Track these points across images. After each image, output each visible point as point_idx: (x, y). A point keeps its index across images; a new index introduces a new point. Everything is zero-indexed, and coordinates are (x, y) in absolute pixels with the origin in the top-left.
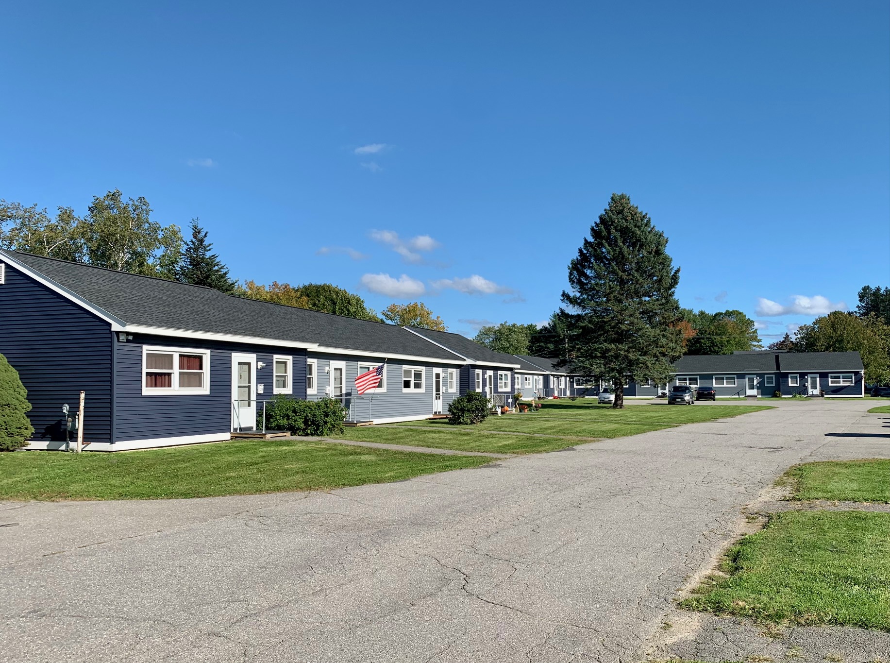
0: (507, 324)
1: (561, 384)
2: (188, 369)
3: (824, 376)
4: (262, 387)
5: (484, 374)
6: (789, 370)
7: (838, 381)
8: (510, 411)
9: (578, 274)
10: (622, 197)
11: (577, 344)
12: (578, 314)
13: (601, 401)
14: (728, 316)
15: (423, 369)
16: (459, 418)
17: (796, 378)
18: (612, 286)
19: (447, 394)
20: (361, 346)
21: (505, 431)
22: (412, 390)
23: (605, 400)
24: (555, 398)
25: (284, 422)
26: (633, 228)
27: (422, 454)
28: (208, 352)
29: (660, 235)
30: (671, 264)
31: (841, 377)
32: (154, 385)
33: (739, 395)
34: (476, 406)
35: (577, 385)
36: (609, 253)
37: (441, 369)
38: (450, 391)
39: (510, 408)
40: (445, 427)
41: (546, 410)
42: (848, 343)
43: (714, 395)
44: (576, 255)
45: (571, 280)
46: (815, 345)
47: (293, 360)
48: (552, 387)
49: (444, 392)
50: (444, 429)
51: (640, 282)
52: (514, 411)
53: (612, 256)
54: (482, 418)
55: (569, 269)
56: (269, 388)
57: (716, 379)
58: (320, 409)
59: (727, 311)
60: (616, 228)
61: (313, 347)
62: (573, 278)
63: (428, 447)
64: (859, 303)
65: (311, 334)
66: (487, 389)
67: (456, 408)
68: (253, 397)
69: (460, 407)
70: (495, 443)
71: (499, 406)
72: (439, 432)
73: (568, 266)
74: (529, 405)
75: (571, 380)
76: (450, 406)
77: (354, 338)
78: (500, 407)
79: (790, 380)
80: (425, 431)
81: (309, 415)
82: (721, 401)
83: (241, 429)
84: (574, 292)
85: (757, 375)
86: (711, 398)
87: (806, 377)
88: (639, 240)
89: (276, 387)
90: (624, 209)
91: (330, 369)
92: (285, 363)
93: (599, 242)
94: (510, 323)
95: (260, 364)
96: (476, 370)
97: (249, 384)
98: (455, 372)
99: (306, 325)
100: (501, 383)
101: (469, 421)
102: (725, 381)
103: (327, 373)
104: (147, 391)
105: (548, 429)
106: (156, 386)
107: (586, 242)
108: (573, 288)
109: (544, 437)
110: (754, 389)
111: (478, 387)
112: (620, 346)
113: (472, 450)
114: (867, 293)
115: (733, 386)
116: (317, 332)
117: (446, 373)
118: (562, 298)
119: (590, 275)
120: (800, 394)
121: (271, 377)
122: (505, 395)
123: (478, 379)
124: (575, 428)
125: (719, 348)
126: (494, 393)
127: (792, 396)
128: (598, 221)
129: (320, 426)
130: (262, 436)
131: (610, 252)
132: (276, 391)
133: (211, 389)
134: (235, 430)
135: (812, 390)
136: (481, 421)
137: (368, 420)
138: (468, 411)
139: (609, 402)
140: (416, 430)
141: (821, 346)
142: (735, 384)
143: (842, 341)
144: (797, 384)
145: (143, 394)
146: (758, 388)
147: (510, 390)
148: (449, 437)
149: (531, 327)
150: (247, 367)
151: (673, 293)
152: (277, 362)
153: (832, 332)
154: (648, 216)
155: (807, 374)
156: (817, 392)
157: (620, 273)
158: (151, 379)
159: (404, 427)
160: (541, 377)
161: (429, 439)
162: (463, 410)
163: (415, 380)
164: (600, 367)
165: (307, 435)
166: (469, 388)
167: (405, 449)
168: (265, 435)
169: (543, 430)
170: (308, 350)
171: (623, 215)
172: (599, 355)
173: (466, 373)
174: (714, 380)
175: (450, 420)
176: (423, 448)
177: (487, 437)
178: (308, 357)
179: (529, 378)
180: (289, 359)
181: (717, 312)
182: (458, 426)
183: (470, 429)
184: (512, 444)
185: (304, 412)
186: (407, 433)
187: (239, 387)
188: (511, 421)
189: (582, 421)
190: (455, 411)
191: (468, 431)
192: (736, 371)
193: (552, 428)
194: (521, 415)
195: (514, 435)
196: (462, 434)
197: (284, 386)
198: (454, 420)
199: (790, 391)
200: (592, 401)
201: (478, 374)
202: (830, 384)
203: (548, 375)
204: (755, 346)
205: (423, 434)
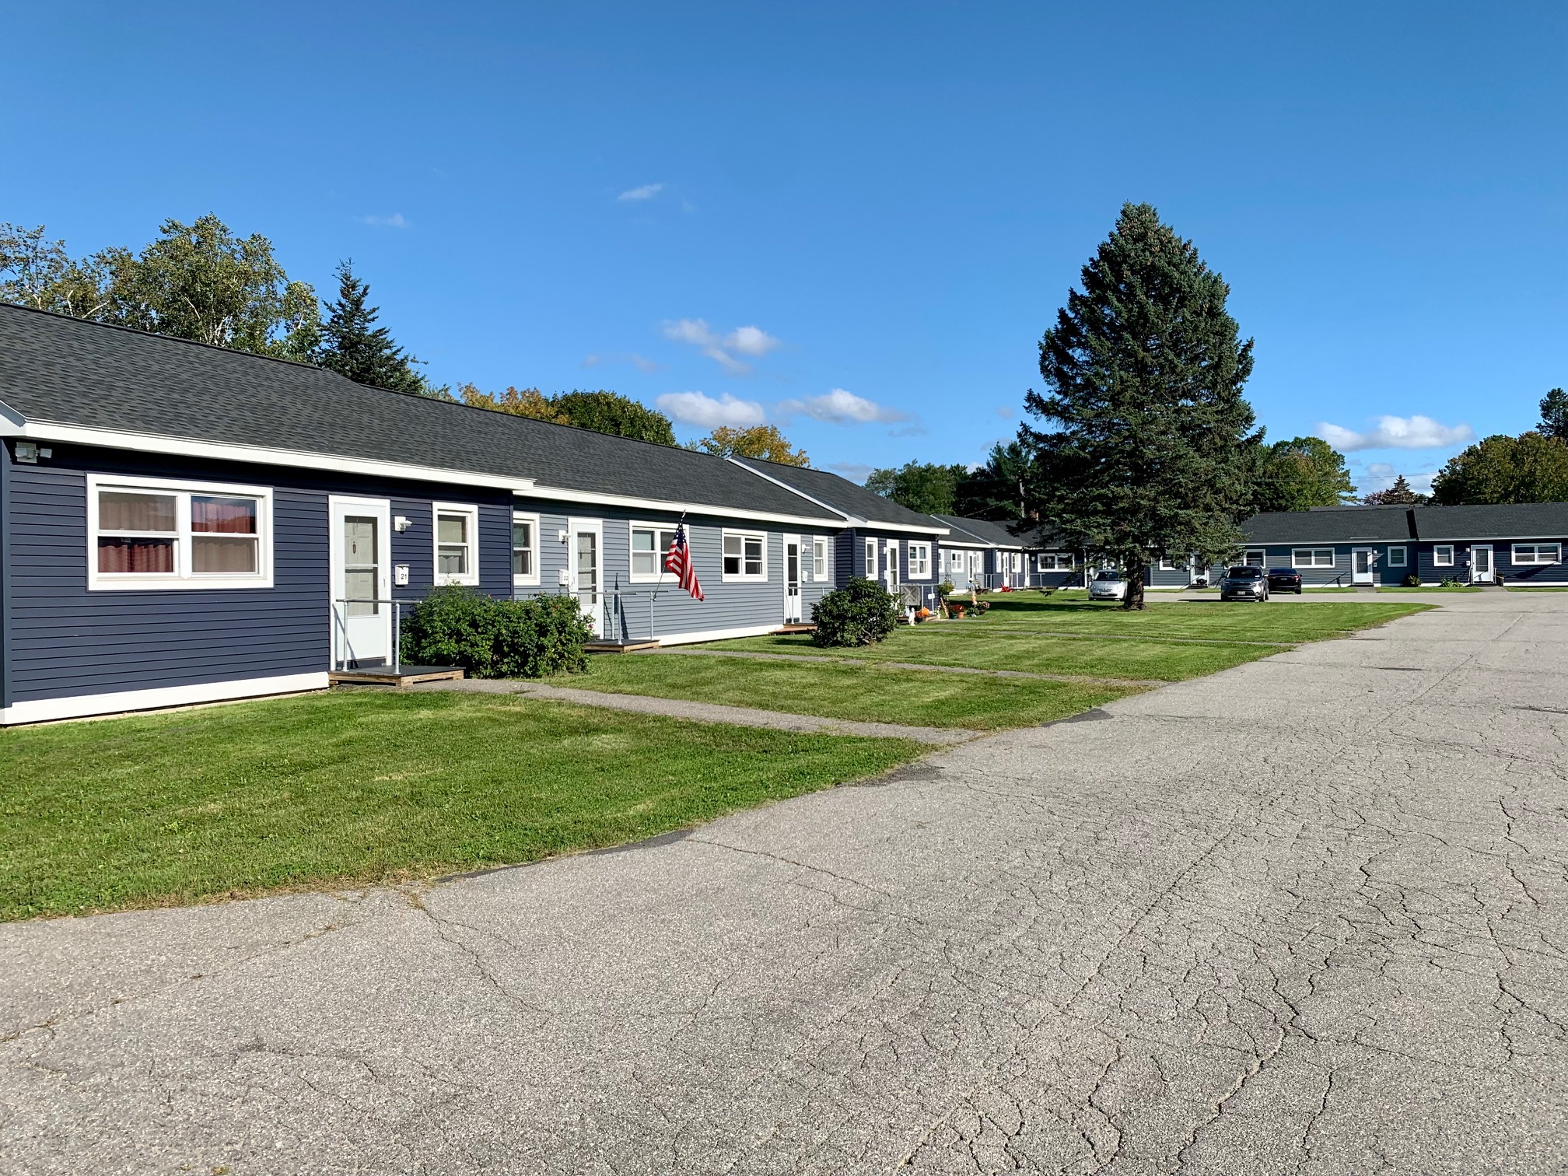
0: (917, 465)
1: (1013, 564)
2: (218, 531)
3: (1502, 548)
4: (406, 571)
5: (881, 546)
6: (1435, 537)
7: (1529, 556)
8: (932, 616)
9: (1056, 359)
10: (1142, 210)
11: (1057, 489)
12: (1058, 433)
13: (1094, 595)
14: (1299, 447)
15: (763, 536)
16: (834, 634)
17: (1448, 551)
18: (1125, 377)
19: (810, 585)
20: (635, 488)
21: (932, 664)
22: (742, 576)
23: (1103, 593)
24: (1005, 590)
25: (449, 647)
26: (1168, 269)
27: (746, 730)
28: (268, 492)
29: (1215, 281)
30: (1237, 335)
31: (1536, 549)
32: (126, 565)
33: (1338, 583)
34: (869, 610)
35: (1042, 568)
36: (1119, 314)
37: (798, 536)
38: (817, 578)
39: (931, 610)
40: (804, 655)
41: (998, 613)
42: (1545, 487)
43: (1299, 583)
44: (1053, 323)
45: (1044, 369)
46: (1480, 493)
47: (479, 514)
48: (999, 570)
49: (805, 580)
50: (801, 658)
51: (1178, 370)
52: (939, 616)
53: (1126, 320)
54: (880, 633)
55: (1041, 348)
56: (422, 571)
57: (1297, 554)
58: (530, 619)
59: (1296, 439)
60: (1131, 268)
61: (524, 487)
62: (1048, 365)
63: (763, 706)
64: (1541, 421)
65: (530, 463)
66: (888, 575)
67: (829, 613)
68: (385, 592)
69: (835, 612)
70: (916, 696)
71: (910, 607)
72: (791, 666)
73: (1040, 343)
74: (968, 604)
75: (1033, 559)
76: (816, 608)
77: (625, 473)
78: (913, 609)
79: (1436, 555)
80: (761, 664)
81: (504, 631)
82: (1311, 594)
83: (353, 664)
84: (1047, 391)
85: (1374, 546)
86: (1292, 590)
87: (1468, 550)
88: (1179, 290)
89: (440, 571)
90: (1147, 232)
91: (570, 534)
92: (463, 520)
93: (1098, 295)
94: (922, 464)
95: (401, 521)
96: (867, 539)
97: (376, 565)
98: (825, 541)
99: (524, 445)
100: (913, 563)
101: (854, 640)
102: (1313, 558)
103: (563, 542)
104: (99, 581)
105: (1024, 657)
106: (131, 569)
107: (1074, 296)
108: (1049, 383)
109: (1023, 678)
110: (1366, 572)
111: (870, 571)
112: (1141, 491)
113: (863, 715)
114: (1556, 403)
115: (1329, 566)
116: (544, 460)
117: (810, 543)
118: (1027, 405)
119: (1080, 360)
120: (1456, 581)
121: (427, 550)
122: (923, 585)
123: (870, 555)
124: (1078, 654)
125: (1287, 501)
126: (901, 582)
127: (1439, 584)
128: (1096, 257)
129: (529, 655)
130: (394, 681)
131: (1121, 312)
132: (440, 579)
133: (276, 576)
134: (339, 664)
135: (1479, 573)
136: (879, 640)
137: (649, 638)
138: (853, 619)
139: (1111, 597)
140: (743, 662)
141: (1492, 493)
142: (1331, 563)
143: (1532, 483)
144: (1450, 562)
145: (91, 588)
146: (1375, 571)
147: (930, 577)
148: (811, 678)
149: (957, 470)
150: (370, 526)
151: (1239, 391)
152: (441, 518)
153: (1512, 467)
154: (1192, 246)
155: (1468, 544)
156: (1488, 576)
157: (1141, 354)
158: (120, 552)
159: (717, 654)
160: (980, 554)
161: (767, 684)
162: (842, 617)
163: (747, 558)
164: (1105, 530)
165: (500, 675)
166: (852, 573)
167: (705, 715)
168: (399, 677)
169: (1014, 660)
170: (515, 493)
171: (1146, 244)
172: (1100, 507)
173: (847, 545)
174: (1293, 557)
175: (815, 637)
176: (750, 710)
177: (896, 679)
178: (515, 509)
179: (959, 556)
180: (471, 511)
181: (1279, 441)
182: (830, 651)
183: (857, 658)
184: (954, 698)
185: (494, 626)
186: (722, 669)
187: (347, 571)
188: (938, 639)
189: (1085, 639)
190: (826, 620)
191: (852, 662)
192: (1334, 540)
193: (1029, 654)
194: (955, 623)
195: (954, 674)
196: (839, 671)
197: (461, 570)
198: (824, 637)
199: (1436, 575)
200: (1074, 595)
201: (870, 547)
202: (1514, 563)
203: (992, 550)
204: (1345, 498)
205: (756, 670)
